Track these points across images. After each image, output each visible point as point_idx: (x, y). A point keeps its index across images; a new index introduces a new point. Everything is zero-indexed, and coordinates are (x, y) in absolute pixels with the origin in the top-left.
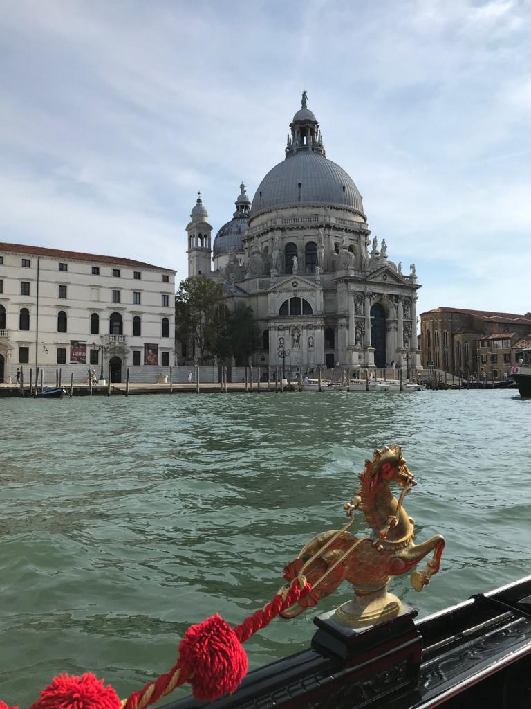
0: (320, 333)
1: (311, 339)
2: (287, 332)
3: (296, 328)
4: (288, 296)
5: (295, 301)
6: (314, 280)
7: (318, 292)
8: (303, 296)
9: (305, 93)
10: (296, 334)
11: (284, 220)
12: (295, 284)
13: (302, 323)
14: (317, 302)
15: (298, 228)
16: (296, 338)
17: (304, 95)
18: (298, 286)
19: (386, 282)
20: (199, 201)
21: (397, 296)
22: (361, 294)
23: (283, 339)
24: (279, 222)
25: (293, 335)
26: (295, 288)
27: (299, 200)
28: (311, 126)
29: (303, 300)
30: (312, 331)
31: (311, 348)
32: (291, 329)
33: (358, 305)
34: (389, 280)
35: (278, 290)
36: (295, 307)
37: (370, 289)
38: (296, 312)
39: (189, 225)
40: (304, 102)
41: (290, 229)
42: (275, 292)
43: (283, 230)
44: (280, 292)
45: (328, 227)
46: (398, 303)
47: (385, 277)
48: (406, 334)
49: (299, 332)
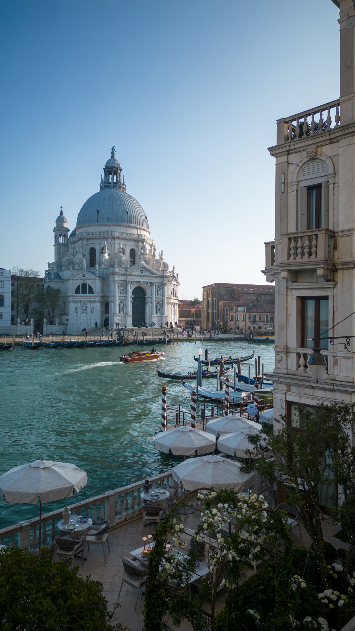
0: (98, 306)
1: (93, 309)
2: (79, 304)
3: (85, 302)
4: (80, 283)
5: (84, 285)
6: (94, 273)
7: (97, 281)
8: (89, 282)
9: (113, 147)
10: (84, 306)
11: (88, 233)
12: (84, 275)
13: (88, 299)
14: (97, 285)
15: (96, 238)
16: (84, 308)
17: (113, 149)
18: (86, 277)
19: (143, 274)
20: (61, 212)
21: (151, 283)
22: (123, 282)
23: (77, 308)
24: (85, 235)
25: (83, 306)
26: (84, 278)
27: (98, 221)
28: (114, 169)
29: (89, 285)
30: (92, 304)
31: (93, 314)
32: (82, 302)
33: (122, 289)
34: (145, 273)
35: (74, 278)
36: (84, 289)
37: (130, 279)
38: (84, 292)
39: (55, 228)
40: (113, 154)
41: (91, 239)
42: (72, 280)
43: (87, 239)
44: (76, 280)
45: (113, 238)
46: (152, 287)
47: (142, 271)
48: (158, 306)
49: (86, 304)
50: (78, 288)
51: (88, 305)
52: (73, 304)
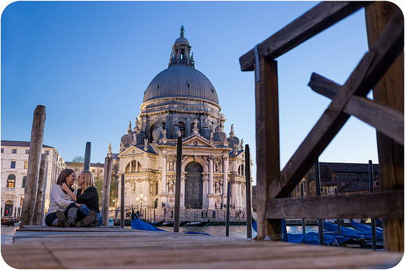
1: (141, 188)
2: (128, 183)
3: (134, 181)
4: (129, 160)
5: (134, 162)
7: (145, 156)
8: (138, 159)
9: (183, 27)
10: (133, 185)
11: (148, 110)
12: (134, 151)
13: (136, 178)
14: (145, 161)
15: (155, 114)
16: (133, 188)
17: (182, 29)
18: (135, 153)
19: (196, 147)
21: (208, 157)
22: (173, 156)
24: (145, 112)
26: (133, 154)
27: (158, 96)
31: (141, 194)
32: (131, 181)
33: (171, 164)
34: (200, 145)
35: (124, 155)
36: (134, 167)
38: (134, 170)
40: (182, 34)
41: (151, 115)
43: (147, 116)
44: (126, 157)
46: (209, 161)
48: (218, 184)
49: (135, 184)
50: (128, 166)
51: (137, 183)
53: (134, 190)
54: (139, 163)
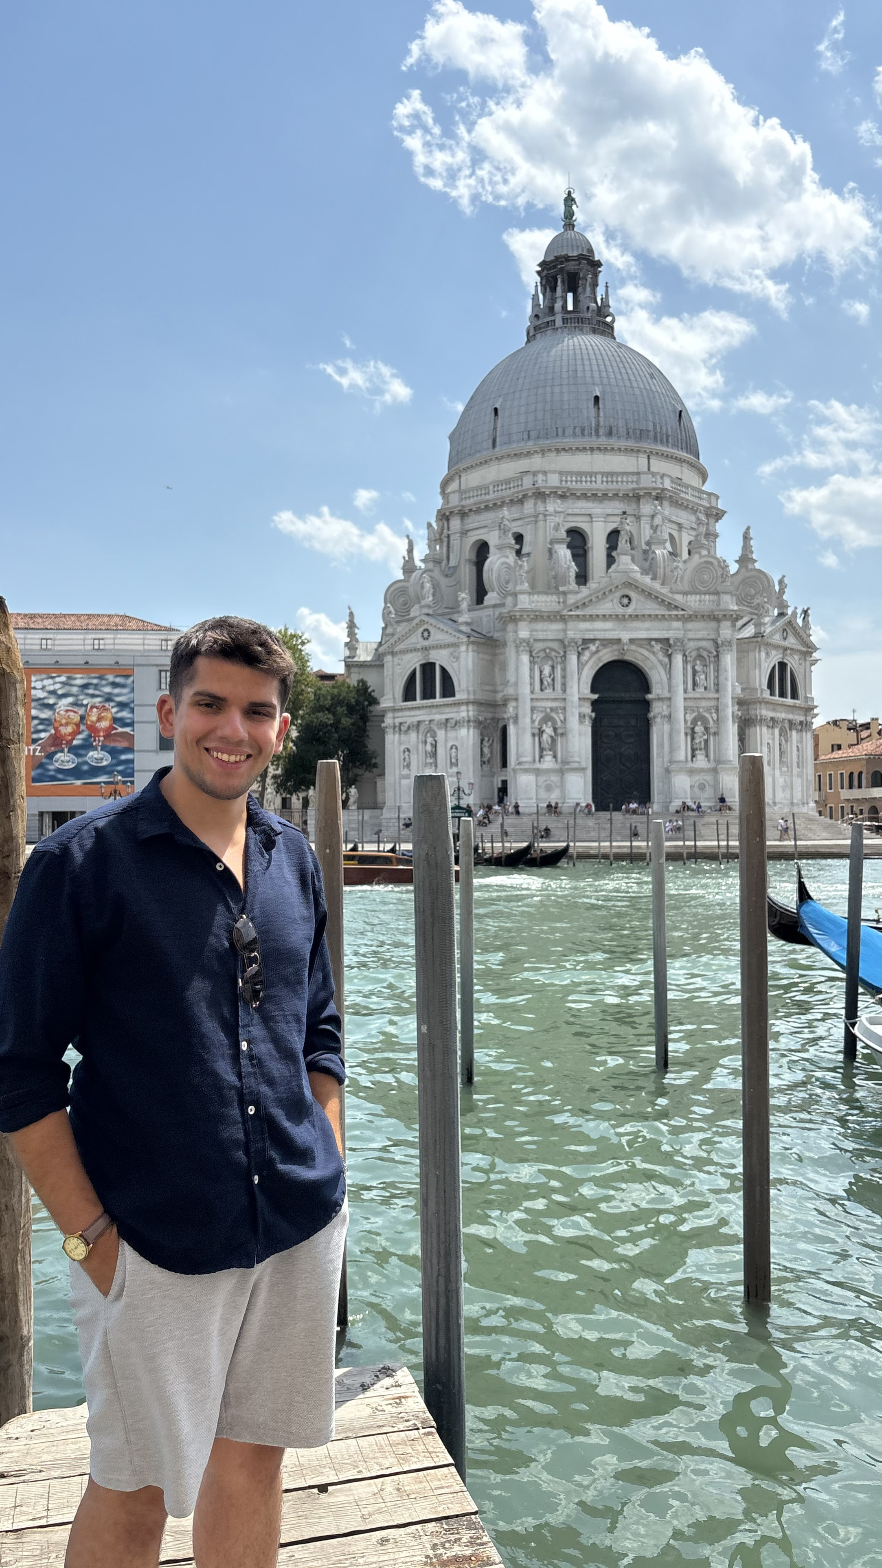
0: (467, 739)
1: (454, 750)
2: (413, 736)
3: (430, 729)
4: (413, 662)
5: (428, 668)
6: (455, 624)
8: (440, 658)
9: (569, 193)
10: (430, 740)
11: (465, 493)
12: (425, 634)
13: (437, 717)
14: (463, 665)
15: (492, 506)
16: (428, 747)
17: (569, 199)
18: (431, 638)
19: (630, 610)
21: (665, 641)
22: (551, 645)
24: (454, 500)
25: (426, 742)
27: (494, 446)
29: (442, 668)
30: (452, 734)
31: (455, 769)
33: (547, 670)
34: (639, 605)
35: (397, 647)
36: (428, 681)
37: (576, 631)
38: (429, 693)
41: (474, 512)
42: (393, 654)
43: (463, 514)
44: (404, 652)
45: (540, 495)
46: (670, 656)
47: (625, 601)
48: (699, 729)
49: (434, 736)
50: (411, 679)
52: (397, 736)
53: (434, 754)
54: (443, 670)
